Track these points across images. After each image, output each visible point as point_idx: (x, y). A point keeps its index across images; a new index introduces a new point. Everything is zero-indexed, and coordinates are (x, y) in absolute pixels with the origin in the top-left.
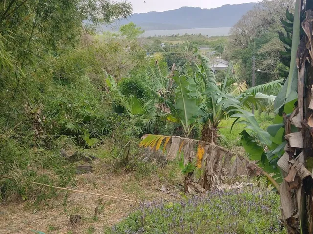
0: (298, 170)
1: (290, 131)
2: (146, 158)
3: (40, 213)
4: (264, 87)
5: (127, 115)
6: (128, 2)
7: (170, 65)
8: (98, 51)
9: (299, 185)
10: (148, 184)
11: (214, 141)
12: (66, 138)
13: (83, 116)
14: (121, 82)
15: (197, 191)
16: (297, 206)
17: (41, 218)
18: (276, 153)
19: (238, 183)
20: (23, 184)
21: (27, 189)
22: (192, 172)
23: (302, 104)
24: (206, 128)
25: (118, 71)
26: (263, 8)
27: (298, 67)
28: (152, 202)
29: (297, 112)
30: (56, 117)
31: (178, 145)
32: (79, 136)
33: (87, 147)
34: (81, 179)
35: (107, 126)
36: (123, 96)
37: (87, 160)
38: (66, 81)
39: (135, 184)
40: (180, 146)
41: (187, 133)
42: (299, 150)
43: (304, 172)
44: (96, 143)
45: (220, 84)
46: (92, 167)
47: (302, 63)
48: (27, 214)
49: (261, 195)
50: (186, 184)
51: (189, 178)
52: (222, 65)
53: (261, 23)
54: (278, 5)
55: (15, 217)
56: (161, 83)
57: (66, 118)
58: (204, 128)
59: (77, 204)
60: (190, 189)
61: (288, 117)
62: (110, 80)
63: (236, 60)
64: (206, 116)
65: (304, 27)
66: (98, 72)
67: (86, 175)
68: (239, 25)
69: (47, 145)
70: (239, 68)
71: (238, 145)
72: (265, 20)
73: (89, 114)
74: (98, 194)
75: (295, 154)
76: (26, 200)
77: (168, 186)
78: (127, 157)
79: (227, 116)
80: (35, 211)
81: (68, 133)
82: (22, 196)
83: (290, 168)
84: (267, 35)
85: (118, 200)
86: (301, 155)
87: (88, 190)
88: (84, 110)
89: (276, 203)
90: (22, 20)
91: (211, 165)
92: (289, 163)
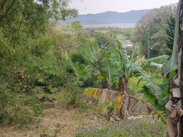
0: (178, 111)
1: (173, 88)
2: (85, 100)
3: (22, 132)
4: (156, 59)
5: (75, 75)
6: (76, 9)
7: (100, 45)
8: (58, 37)
9: (179, 120)
10: (87, 116)
11: (126, 91)
12: (39, 88)
13: (49, 74)
14: (71, 54)
15: (116, 120)
16: (177, 132)
17: (23, 136)
18: (164, 100)
19: (139, 115)
20: (13, 114)
21: (15, 118)
22: (113, 109)
23: (180, 72)
24: (121, 82)
25: (69, 48)
26: (154, 13)
27: (178, 50)
28: (89, 126)
29: (177, 77)
30: (33, 75)
31: (106, 94)
32: (46, 87)
33: (50, 93)
34: (47, 112)
35: (63, 80)
36: (72, 63)
37: (51, 101)
38: (39, 54)
39: (79, 115)
40: (107, 94)
41: (110, 86)
42: (178, 99)
43: (181, 112)
44: (56, 90)
45: (129, 56)
46: (53, 105)
47: (180, 48)
48: (15, 133)
49: (153, 123)
50: (109, 115)
51: (111, 112)
52: (130, 45)
53: (153, 21)
54: (162, 11)
55: (8, 135)
56: (95, 55)
57: (39, 75)
58: (120, 82)
59: (45, 127)
60: (111, 119)
61: (172, 79)
62: (65, 53)
63: (138, 42)
64: (121, 76)
65: (181, 27)
66: (58, 49)
67: (50, 109)
68: (140, 22)
69: (28, 92)
70: (140, 47)
71: (139, 92)
72: (155, 19)
73: (52, 73)
74: (57, 121)
75: (176, 101)
76: (14, 124)
77: (98, 117)
78: (74, 99)
79: (133, 76)
80: (20, 131)
81: (40, 84)
82: (12, 122)
83: (173, 109)
84: (156, 28)
85: (69, 125)
86: (180, 101)
87: (51, 118)
88: (49, 71)
89: (163, 128)
90: (14, 19)
91: (125, 106)
92: (172, 106)
